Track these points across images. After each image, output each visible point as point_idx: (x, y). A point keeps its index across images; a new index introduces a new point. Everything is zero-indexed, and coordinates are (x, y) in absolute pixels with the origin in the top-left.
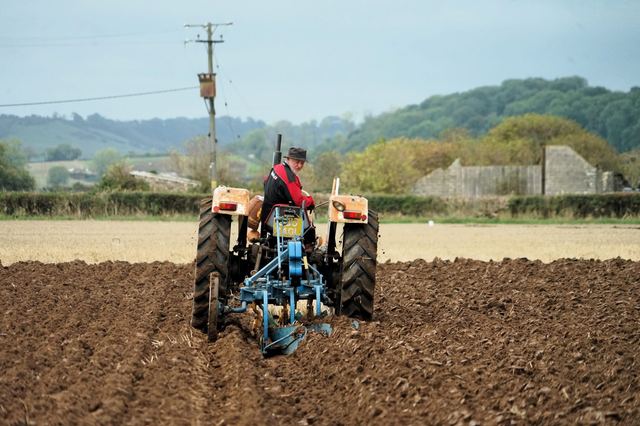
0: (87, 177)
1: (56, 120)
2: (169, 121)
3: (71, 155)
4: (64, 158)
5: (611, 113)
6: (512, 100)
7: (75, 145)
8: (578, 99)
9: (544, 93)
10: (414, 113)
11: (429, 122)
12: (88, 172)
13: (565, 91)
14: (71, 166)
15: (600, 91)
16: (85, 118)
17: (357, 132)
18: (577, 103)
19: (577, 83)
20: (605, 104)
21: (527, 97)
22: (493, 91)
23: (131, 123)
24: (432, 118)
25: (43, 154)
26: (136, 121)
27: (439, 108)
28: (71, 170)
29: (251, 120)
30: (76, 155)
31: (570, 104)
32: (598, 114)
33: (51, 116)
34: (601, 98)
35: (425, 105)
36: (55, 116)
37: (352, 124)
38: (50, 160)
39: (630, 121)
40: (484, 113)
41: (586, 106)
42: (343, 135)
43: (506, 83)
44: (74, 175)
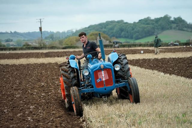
0: (14, 45)
1: (7, 33)
2: (32, 32)
3: (10, 41)
4: (9, 41)
5: (129, 28)
6: (107, 26)
7: (11, 38)
8: (122, 25)
9: (114, 24)
10: (86, 29)
11: (89, 31)
12: (15, 44)
13: (119, 23)
14: (11, 43)
15: (127, 23)
16: (13, 32)
17: (74, 34)
18: (122, 26)
19: (122, 21)
20: (127, 26)
21: (111, 25)
22: (103, 24)
23: (23, 33)
24: (90, 30)
25: (4, 41)
26: (25, 33)
27: (92, 28)
28: (11, 44)
29: (51, 32)
30: (12, 41)
31: (120, 26)
32: (126, 28)
33: (5, 32)
34: (126, 24)
35: (89, 27)
36: (6, 32)
37: (73, 32)
38: (6, 42)
39: (133, 29)
40: (102, 28)
41: (123, 26)
42: (71, 34)
43: (107, 22)
44: (12, 45)
